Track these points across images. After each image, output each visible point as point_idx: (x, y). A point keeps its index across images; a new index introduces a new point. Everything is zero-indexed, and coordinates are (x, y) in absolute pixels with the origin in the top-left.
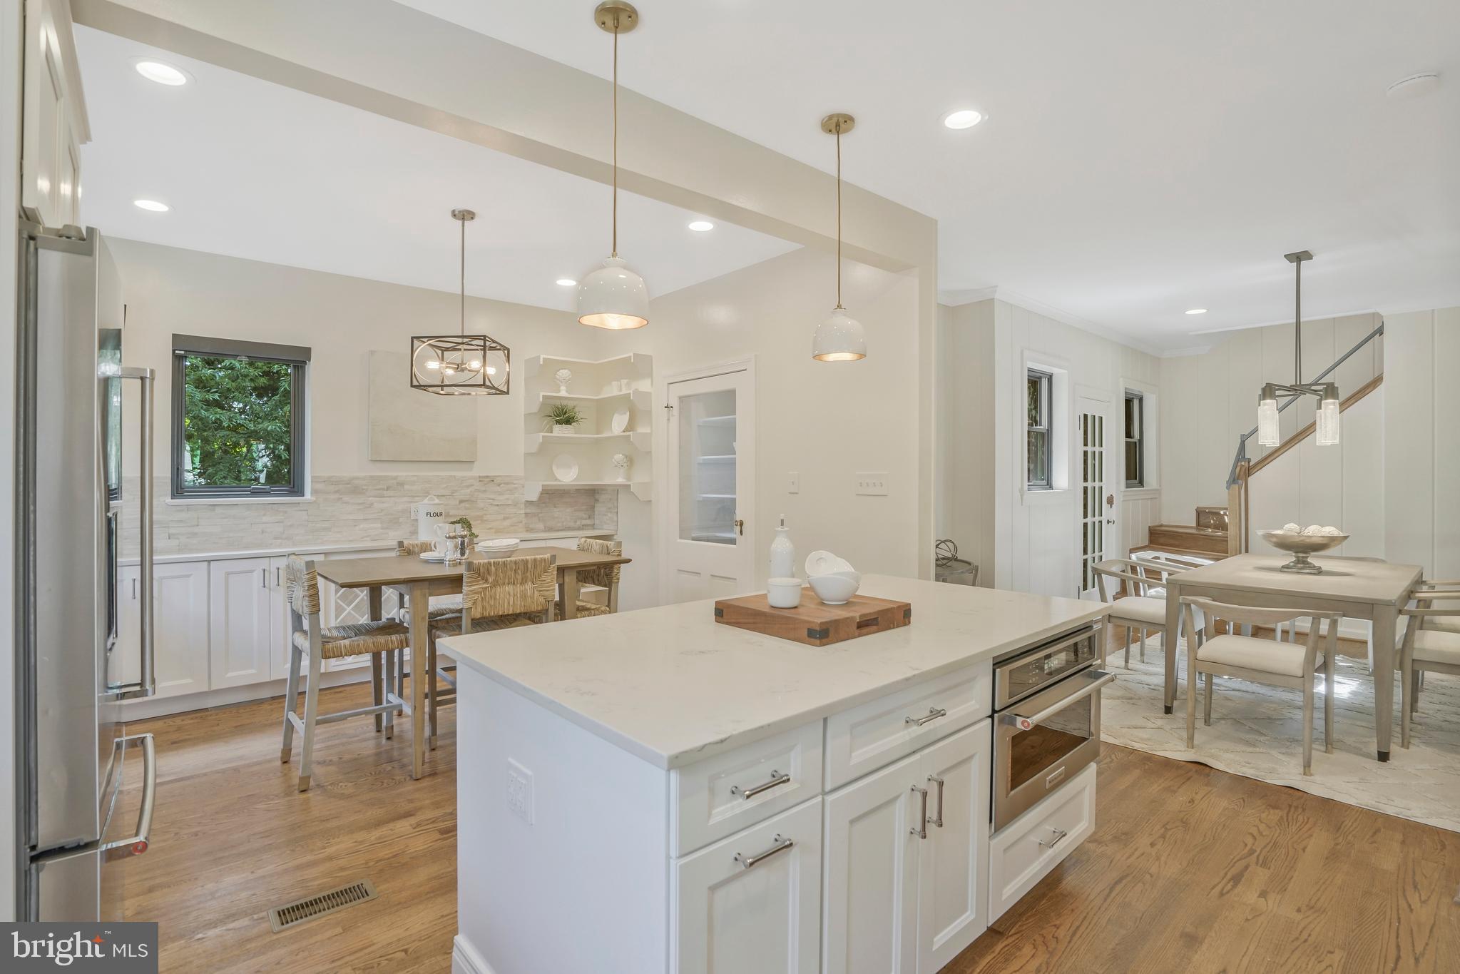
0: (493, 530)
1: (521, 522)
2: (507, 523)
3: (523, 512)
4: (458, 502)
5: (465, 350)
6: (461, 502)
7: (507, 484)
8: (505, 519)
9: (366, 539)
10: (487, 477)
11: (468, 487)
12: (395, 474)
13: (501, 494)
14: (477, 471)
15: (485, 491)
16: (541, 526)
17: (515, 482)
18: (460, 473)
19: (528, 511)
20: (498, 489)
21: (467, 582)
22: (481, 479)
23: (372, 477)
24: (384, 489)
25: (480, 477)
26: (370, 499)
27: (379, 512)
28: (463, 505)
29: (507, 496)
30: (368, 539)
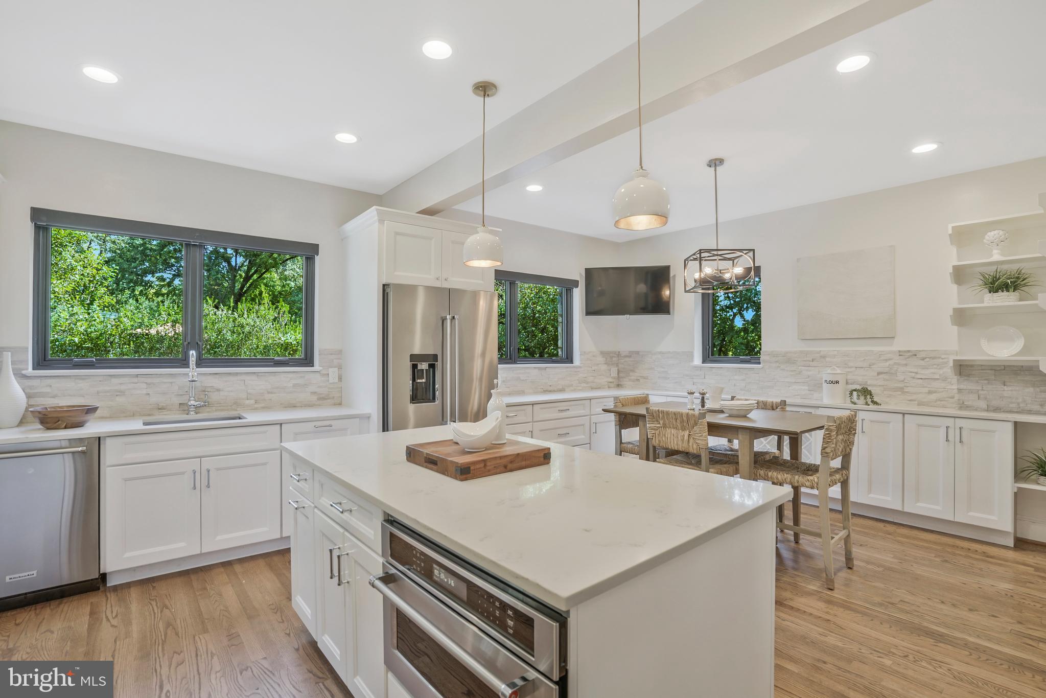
0: (916, 402)
1: (953, 397)
2: (933, 397)
3: (955, 387)
4: (876, 374)
5: (719, 260)
6: (879, 374)
7: (934, 358)
8: (930, 392)
9: (797, 397)
10: (909, 351)
11: (886, 360)
12: (818, 349)
13: (925, 368)
14: (899, 345)
15: (906, 365)
16: (983, 404)
17: (943, 356)
18: (877, 348)
19: (962, 387)
20: (922, 363)
21: (649, 421)
22: (901, 354)
23: (801, 352)
24: (809, 361)
25: (899, 351)
26: (800, 367)
27: (806, 378)
28: (881, 376)
29: (933, 371)
30: (799, 397)
